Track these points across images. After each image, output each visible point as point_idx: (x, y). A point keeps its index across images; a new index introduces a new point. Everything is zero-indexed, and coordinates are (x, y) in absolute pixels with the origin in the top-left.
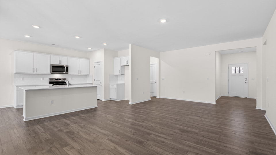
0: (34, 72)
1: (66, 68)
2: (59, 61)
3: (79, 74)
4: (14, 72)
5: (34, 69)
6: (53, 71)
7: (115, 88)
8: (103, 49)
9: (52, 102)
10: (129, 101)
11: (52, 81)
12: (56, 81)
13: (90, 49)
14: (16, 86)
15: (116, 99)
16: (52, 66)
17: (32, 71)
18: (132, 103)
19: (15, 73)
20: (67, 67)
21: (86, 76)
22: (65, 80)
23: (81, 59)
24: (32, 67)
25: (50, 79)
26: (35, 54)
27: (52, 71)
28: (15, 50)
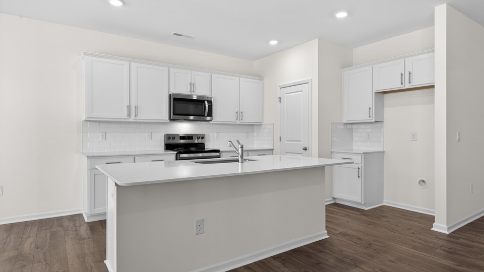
0: (129, 115)
1: (206, 103)
2: (191, 84)
3: (238, 123)
4: (84, 118)
5: (129, 107)
6: (177, 112)
7: (357, 166)
8: (317, 39)
9: (200, 226)
10: (431, 219)
11: (171, 141)
12: (182, 141)
13: (273, 43)
14: (88, 157)
15: (360, 204)
16: (175, 99)
17: (126, 113)
18: (449, 229)
19: (86, 121)
20: (210, 102)
21: (252, 127)
22: (203, 138)
23: (241, 79)
24: (126, 103)
25: (168, 137)
26: (133, 64)
27: (174, 114)
28: (85, 54)
